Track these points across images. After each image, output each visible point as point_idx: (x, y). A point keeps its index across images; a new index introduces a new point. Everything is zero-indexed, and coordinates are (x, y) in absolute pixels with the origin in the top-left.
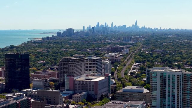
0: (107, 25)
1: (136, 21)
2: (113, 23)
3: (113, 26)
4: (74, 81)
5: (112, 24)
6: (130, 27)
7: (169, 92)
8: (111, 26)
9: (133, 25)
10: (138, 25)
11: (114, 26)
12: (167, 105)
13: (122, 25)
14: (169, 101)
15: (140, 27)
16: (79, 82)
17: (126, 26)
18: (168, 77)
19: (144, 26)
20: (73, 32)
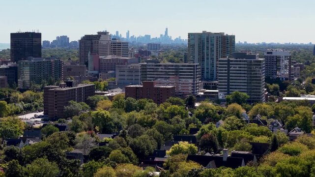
0: (119, 35)
1: (167, 29)
2: (129, 31)
3: (130, 37)
4: (100, 60)
5: (128, 34)
6: (156, 38)
7: (208, 55)
8: (125, 37)
9: (161, 35)
10: (169, 35)
11: (132, 37)
12: (205, 68)
13: (143, 36)
14: (208, 64)
15: (173, 39)
16: (105, 61)
17: (150, 36)
18: (207, 39)
19: (180, 37)
20: (68, 41)
